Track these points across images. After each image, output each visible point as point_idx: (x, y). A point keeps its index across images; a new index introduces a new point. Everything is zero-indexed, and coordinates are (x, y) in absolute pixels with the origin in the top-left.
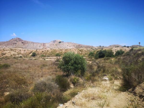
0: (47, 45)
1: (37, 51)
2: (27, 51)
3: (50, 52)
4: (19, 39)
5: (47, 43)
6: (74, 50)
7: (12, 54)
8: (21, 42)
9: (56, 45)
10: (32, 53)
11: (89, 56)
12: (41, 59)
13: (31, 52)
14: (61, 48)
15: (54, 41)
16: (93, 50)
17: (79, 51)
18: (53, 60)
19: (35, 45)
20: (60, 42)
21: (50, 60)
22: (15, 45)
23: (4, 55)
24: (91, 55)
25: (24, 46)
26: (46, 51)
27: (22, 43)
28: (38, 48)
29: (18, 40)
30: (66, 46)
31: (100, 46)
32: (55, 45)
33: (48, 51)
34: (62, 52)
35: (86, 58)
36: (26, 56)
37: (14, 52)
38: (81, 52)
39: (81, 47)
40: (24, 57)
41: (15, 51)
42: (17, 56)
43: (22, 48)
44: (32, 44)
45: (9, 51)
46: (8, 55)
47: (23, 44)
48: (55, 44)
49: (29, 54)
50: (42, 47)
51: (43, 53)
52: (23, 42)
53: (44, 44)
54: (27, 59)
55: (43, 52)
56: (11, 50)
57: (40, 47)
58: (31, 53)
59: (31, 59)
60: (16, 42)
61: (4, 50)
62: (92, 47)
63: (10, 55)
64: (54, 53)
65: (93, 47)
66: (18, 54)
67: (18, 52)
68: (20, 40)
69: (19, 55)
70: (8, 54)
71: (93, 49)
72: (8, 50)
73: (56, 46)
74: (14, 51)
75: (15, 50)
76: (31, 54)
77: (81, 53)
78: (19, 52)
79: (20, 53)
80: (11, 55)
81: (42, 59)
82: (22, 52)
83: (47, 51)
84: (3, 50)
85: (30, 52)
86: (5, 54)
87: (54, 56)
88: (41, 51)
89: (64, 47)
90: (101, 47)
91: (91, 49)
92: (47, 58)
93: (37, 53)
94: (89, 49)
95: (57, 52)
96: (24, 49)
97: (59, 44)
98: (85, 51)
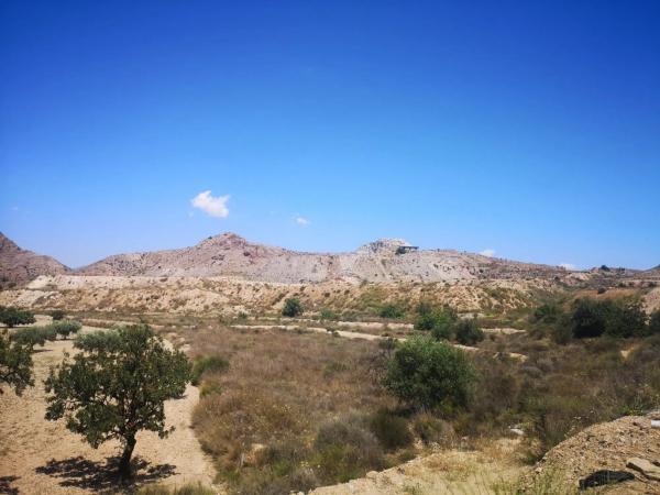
0: (345, 264)
1: (305, 291)
2: (267, 292)
3: (356, 296)
4: (233, 237)
5: (343, 254)
6: (465, 291)
7: (208, 302)
8: (242, 251)
9: (383, 262)
10: (283, 299)
11: (531, 322)
12: (320, 330)
13: (282, 296)
14: (407, 279)
15: (377, 246)
16: (561, 290)
17: (486, 294)
18: (371, 337)
19: (295, 264)
20: (401, 251)
21: (357, 335)
22: (218, 262)
23: (181, 308)
24: (546, 317)
25: (251, 269)
26: (339, 291)
27: (246, 254)
28: (309, 275)
29: (229, 242)
30: (431, 266)
31: (604, 268)
32: (378, 263)
33: (347, 292)
34: (407, 300)
35: (516, 331)
36: (260, 311)
37: (217, 295)
38: (495, 302)
39: (504, 271)
40: (253, 318)
41: (220, 291)
42: (228, 310)
43: (246, 276)
44: (283, 259)
45: (197, 292)
46: (194, 308)
47: (247, 259)
48: (380, 258)
49: (273, 304)
50: (322, 274)
51: (327, 301)
52: (248, 249)
53: (332, 261)
54: (266, 327)
55: (327, 295)
56: (207, 285)
57: (314, 271)
58: (278, 300)
59: (283, 327)
60: (222, 252)
61: (181, 287)
62: (557, 275)
63: (202, 307)
64: (372, 302)
65: (564, 272)
66: (232, 304)
67: (230, 296)
68: (237, 241)
69: (237, 307)
70: (197, 301)
71: (565, 286)
72: (195, 287)
73: (382, 266)
74: (217, 289)
75: (220, 284)
76: (281, 305)
77: (497, 306)
78: (235, 295)
79: (239, 301)
80: (207, 307)
81: (325, 330)
82: (247, 295)
83: (342, 292)
84: (176, 286)
85: (276, 294)
86: (183, 304)
87: (374, 314)
88: (319, 290)
89: (417, 271)
90: (607, 273)
91: (554, 286)
92: (345, 328)
93: (305, 299)
94: (540, 284)
95: (388, 300)
96: (252, 283)
97: (396, 258)
98: (519, 296)
